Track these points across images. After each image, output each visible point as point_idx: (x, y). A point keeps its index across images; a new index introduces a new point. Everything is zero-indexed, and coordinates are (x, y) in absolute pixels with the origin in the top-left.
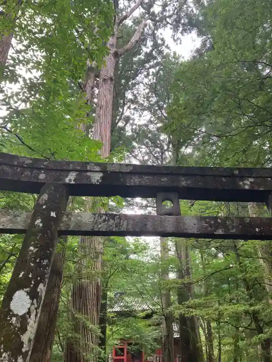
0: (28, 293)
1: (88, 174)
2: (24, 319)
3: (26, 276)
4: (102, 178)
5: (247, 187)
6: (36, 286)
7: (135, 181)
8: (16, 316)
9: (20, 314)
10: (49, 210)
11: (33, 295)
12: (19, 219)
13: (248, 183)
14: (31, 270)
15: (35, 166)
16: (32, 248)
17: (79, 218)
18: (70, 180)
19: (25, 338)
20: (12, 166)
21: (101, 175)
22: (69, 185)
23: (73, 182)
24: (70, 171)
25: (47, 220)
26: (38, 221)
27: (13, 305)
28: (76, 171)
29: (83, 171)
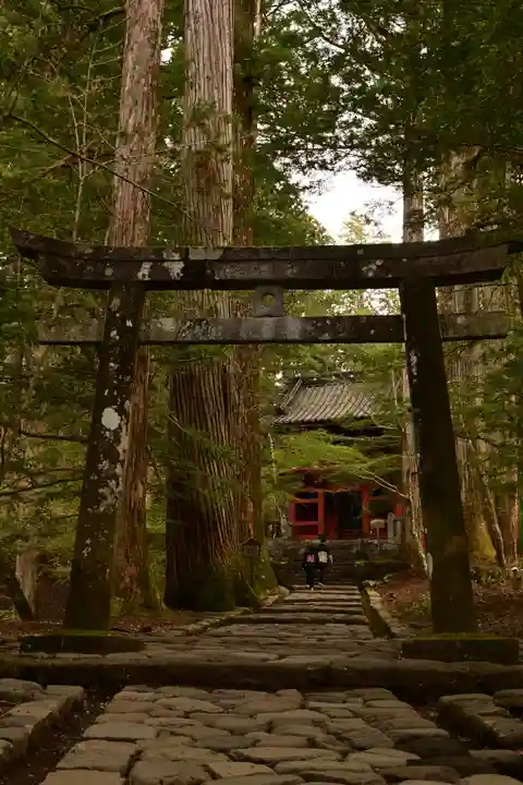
0: (116, 410)
1: (166, 264)
2: (117, 433)
3: (110, 393)
4: (183, 270)
5: (371, 274)
6: (123, 403)
7: (227, 272)
8: (109, 430)
9: (112, 428)
10: (124, 319)
11: (121, 411)
12: (91, 329)
13: (374, 267)
14: (116, 388)
16: (112, 364)
17: (159, 325)
18: (144, 276)
19: (120, 449)
20: (69, 258)
21: (182, 265)
22: (142, 282)
23: (147, 278)
24: (142, 262)
25: (123, 331)
26: (114, 333)
27: (104, 421)
28: (149, 261)
29: (158, 261)
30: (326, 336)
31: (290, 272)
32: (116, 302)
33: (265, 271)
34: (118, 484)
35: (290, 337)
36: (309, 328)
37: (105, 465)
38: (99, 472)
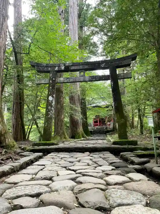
1: (61, 67)
2: (52, 101)
4: (64, 68)
5: (103, 66)
6: (53, 95)
7: (73, 68)
8: (50, 101)
10: (53, 78)
11: (53, 97)
12: (46, 81)
13: (103, 65)
14: (51, 92)
15: (47, 66)
16: (50, 87)
17: (60, 79)
18: (56, 69)
19: (53, 104)
20: (41, 67)
21: (64, 67)
22: (56, 71)
23: (57, 70)
24: (56, 67)
25: (53, 81)
26: (51, 81)
27: (49, 99)
28: (57, 66)
29: (59, 66)
30: (94, 80)
31: (86, 67)
32: (51, 75)
33: (81, 67)
34: (52, 111)
35: (86, 80)
36: (90, 78)
37: (49, 108)
38: (48, 109)
